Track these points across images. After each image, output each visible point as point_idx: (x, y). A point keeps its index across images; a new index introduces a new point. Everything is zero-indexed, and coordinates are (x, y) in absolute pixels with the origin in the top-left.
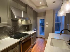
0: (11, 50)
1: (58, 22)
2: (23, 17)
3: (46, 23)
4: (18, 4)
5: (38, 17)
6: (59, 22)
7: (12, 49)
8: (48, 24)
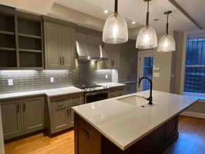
0: (72, 100)
2: (101, 56)
3: (154, 68)
4: (88, 36)
8: (158, 69)
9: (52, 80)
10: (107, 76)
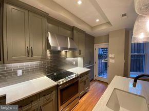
1: (138, 54)
2: (69, 47)
3: (110, 56)
4: (60, 28)
5: (95, 45)
6: (141, 54)
7: (45, 95)
8: (113, 56)
9: (20, 73)
10: (74, 62)
